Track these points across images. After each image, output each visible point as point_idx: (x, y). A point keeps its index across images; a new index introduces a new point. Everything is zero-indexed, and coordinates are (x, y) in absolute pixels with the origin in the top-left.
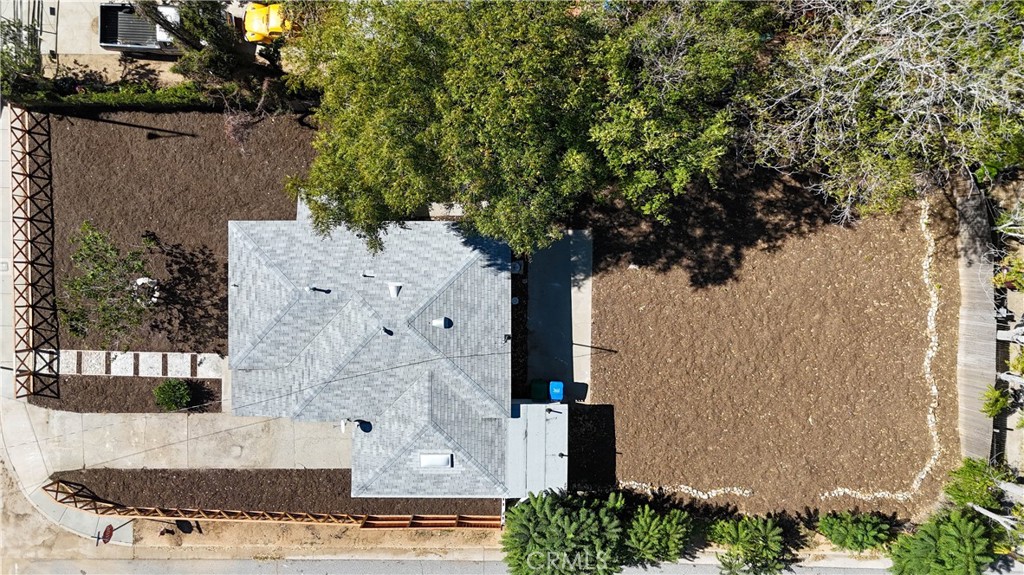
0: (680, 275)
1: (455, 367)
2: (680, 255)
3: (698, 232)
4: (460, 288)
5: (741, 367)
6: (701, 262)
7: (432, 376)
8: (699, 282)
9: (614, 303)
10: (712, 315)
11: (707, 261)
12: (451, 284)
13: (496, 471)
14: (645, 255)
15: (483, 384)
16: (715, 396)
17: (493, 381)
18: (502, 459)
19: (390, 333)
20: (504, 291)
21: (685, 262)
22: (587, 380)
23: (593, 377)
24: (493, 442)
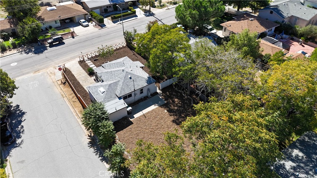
0: (172, 118)
1: (123, 83)
2: (176, 115)
3: (183, 115)
4: (138, 78)
5: (161, 140)
6: (178, 119)
7: (119, 81)
8: (174, 121)
9: (155, 112)
10: (168, 128)
11: (179, 120)
12: (138, 76)
13: (105, 101)
14: (170, 111)
15: (122, 89)
16: (150, 139)
17: (124, 91)
18: (109, 101)
19: (123, 71)
20: (143, 85)
21: (175, 117)
22: (135, 117)
23: (137, 118)
24: (111, 97)
